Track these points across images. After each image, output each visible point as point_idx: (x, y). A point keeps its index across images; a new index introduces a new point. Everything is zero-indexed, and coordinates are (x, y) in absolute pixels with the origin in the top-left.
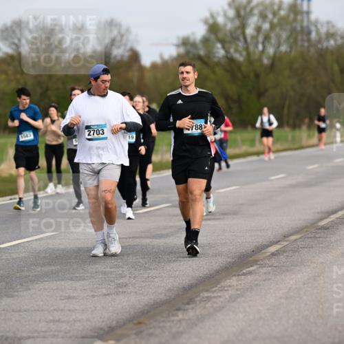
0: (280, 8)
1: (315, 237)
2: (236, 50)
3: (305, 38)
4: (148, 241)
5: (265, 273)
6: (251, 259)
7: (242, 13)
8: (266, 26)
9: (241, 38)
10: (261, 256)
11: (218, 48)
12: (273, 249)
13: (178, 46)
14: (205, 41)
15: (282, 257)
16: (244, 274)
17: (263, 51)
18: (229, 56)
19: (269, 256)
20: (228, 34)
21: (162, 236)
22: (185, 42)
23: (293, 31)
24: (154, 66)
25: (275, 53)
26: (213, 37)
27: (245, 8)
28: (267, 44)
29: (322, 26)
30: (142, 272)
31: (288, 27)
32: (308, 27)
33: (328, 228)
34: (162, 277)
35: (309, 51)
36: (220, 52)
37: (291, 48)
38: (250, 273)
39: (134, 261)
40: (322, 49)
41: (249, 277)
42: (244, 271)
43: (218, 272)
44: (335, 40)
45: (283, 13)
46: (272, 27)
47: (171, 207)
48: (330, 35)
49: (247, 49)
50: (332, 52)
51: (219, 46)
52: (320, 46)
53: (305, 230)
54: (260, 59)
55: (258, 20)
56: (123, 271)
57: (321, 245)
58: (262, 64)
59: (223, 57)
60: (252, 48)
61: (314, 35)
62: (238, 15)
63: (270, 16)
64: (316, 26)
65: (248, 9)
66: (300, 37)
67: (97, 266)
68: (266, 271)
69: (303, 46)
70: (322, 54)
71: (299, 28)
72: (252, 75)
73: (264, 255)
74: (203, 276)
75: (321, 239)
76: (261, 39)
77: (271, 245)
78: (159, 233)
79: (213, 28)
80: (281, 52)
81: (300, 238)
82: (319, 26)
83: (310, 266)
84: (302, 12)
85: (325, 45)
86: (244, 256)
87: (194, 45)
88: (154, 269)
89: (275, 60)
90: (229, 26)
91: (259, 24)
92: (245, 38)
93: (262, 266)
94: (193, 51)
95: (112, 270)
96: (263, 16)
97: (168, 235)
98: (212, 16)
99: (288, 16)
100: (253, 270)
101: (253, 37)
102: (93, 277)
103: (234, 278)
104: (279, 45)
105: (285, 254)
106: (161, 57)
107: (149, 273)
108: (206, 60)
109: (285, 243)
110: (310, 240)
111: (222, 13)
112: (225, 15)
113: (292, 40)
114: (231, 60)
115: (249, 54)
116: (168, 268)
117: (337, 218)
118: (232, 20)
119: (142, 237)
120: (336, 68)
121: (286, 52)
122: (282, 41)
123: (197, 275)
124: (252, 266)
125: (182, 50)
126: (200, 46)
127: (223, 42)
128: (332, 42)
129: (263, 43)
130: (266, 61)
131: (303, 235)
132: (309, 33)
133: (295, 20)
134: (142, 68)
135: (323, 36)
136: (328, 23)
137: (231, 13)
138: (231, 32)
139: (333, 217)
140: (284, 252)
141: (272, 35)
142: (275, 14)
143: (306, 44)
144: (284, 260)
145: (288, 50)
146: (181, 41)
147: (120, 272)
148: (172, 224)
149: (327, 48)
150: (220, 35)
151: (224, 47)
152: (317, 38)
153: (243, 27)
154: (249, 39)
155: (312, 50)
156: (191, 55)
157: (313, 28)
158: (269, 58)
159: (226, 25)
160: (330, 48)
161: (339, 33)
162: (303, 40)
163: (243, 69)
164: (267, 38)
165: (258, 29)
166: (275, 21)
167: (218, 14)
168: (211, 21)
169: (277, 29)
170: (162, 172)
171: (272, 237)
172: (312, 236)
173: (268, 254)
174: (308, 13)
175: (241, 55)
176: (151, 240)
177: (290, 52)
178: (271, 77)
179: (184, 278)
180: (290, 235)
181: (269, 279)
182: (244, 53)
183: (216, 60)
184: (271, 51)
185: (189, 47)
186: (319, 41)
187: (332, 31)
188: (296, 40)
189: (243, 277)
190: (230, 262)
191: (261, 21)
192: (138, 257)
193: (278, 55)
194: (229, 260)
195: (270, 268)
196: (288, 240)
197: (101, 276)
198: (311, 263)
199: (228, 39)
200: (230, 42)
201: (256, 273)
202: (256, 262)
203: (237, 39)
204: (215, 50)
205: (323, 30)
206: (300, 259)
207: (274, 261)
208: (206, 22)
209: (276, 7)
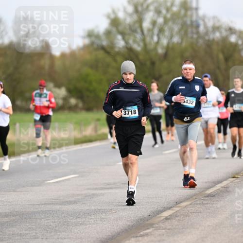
0: (172, 5)
1: (203, 204)
2: (135, 41)
3: (194, 31)
4: (58, 207)
5: (160, 235)
6: (147, 222)
7: (140, 9)
8: (160, 20)
9: (139, 30)
10: (156, 220)
11: (118, 39)
12: (166, 214)
13: (84, 37)
14: (108, 33)
15: (174, 221)
16: (141, 236)
17: (158, 43)
18: (129, 46)
19: (163, 220)
20: (128, 28)
21: (70, 203)
22: (90, 34)
23: (184, 25)
24: (63, 55)
25: (168, 44)
26: (114, 30)
27: (142, 5)
28: (161, 36)
29: (209, 20)
30: (53, 234)
31: (180, 21)
32: (196, 21)
33: (214, 196)
34: (70, 238)
35: (197, 42)
36: (120, 43)
37: (182, 39)
38: (147, 235)
39: (46, 224)
40: (209, 40)
41: (146, 238)
42: (142, 233)
43: (119, 234)
44: (221, 33)
45: (175, 9)
46: (166, 21)
47: (78, 177)
48: (216, 28)
49: (144, 40)
50: (217, 43)
51: (119, 37)
52: (207, 38)
53: (195, 197)
54: (155, 49)
55: (154, 16)
56: (36, 233)
57: (208, 211)
58: (157, 53)
59: (123, 47)
60: (148, 39)
61: (202, 28)
62: (136, 11)
63: (164, 12)
64: (204, 20)
65: (145, 6)
66: (189, 30)
67: (13, 229)
68: (160, 233)
69: (192, 37)
70: (209, 44)
71: (189, 23)
72: (148, 63)
73: (159, 219)
74: (106, 237)
75: (208, 205)
76: (156, 31)
77: (165, 211)
78: (67, 200)
79: (115, 22)
80: (173, 43)
81: (190, 204)
82: (206, 20)
83: (198, 228)
84: (191, 9)
85: (211, 37)
86: (141, 220)
87: (98, 37)
88: (63, 232)
89: (169, 49)
90: (129, 20)
91: (155, 18)
92: (142, 31)
93: (158, 229)
94: (97, 42)
95: (27, 232)
96: (158, 12)
97: (75, 202)
98: (114, 12)
99: (179, 12)
100: (150, 232)
101: (149, 30)
102: (10, 238)
103: (133, 239)
104: (172, 37)
105: (177, 218)
106: (69, 47)
107: (59, 235)
108: (108, 50)
109: (177, 209)
110: (198, 206)
111: (122, 9)
112: (125, 11)
113: (183, 33)
114: (130, 50)
115: (145, 45)
116: (76, 231)
117: (222, 187)
118: (131, 15)
119: (53, 204)
120: (221, 56)
121: (178, 43)
122: (174, 33)
123: (101, 236)
124: (148, 229)
125: (87, 41)
126: (103, 37)
127: (123, 34)
128: (217, 35)
129: (158, 35)
130: (160, 51)
131: (193, 201)
132: (198, 26)
133: (185, 15)
134: (52, 57)
135: (210, 29)
136: (214, 17)
137: (130, 9)
138: (130, 26)
139: (219, 186)
140: (176, 216)
141: (166, 28)
142: (168, 10)
143: (195, 36)
144: (176, 223)
145: (180, 41)
146: (86, 34)
147: (34, 234)
148: (78, 192)
149: (213, 40)
150: (121, 28)
151: (124, 39)
152: (205, 31)
153: (140, 21)
154: (145, 32)
155: (201, 41)
156: (95, 46)
157: (201, 23)
158: (162, 48)
159: (125, 19)
160: (216, 39)
161: (224, 26)
162: (192, 33)
163: (141, 57)
164: (161, 31)
165: (154, 23)
166: (169, 16)
167: (119, 10)
168: (112, 16)
169: (170, 24)
170: (70, 147)
171: (166, 204)
172: (201, 202)
173: (163, 218)
174: (197, 9)
175: (139, 45)
176: (61, 206)
177: (181, 43)
178: (165, 64)
179: (89, 240)
180: (181, 202)
181: (164, 240)
182: (142, 44)
183: (117, 50)
184: (164, 42)
185: (93, 39)
186: (207, 33)
187: (217, 24)
188: (186, 33)
189: (140, 238)
190: (129, 225)
191: (156, 15)
192: (49, 221)
193: (171, 45)
194: (128, 224)
195: (164, 231)
196: (180, 207)
197: (17, 238)
198: (200, 226)
199: (128, 31)
200: (129, 34)
201: (152, 235)
202: (151, 225)
203: (135, 31)
204: (116, 41)
205: (210, 24)
206: (190, 223)
207: (167, 224)
208: (108, 17)
209: (169, 4)
